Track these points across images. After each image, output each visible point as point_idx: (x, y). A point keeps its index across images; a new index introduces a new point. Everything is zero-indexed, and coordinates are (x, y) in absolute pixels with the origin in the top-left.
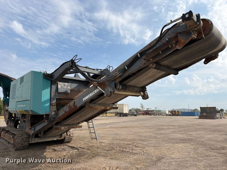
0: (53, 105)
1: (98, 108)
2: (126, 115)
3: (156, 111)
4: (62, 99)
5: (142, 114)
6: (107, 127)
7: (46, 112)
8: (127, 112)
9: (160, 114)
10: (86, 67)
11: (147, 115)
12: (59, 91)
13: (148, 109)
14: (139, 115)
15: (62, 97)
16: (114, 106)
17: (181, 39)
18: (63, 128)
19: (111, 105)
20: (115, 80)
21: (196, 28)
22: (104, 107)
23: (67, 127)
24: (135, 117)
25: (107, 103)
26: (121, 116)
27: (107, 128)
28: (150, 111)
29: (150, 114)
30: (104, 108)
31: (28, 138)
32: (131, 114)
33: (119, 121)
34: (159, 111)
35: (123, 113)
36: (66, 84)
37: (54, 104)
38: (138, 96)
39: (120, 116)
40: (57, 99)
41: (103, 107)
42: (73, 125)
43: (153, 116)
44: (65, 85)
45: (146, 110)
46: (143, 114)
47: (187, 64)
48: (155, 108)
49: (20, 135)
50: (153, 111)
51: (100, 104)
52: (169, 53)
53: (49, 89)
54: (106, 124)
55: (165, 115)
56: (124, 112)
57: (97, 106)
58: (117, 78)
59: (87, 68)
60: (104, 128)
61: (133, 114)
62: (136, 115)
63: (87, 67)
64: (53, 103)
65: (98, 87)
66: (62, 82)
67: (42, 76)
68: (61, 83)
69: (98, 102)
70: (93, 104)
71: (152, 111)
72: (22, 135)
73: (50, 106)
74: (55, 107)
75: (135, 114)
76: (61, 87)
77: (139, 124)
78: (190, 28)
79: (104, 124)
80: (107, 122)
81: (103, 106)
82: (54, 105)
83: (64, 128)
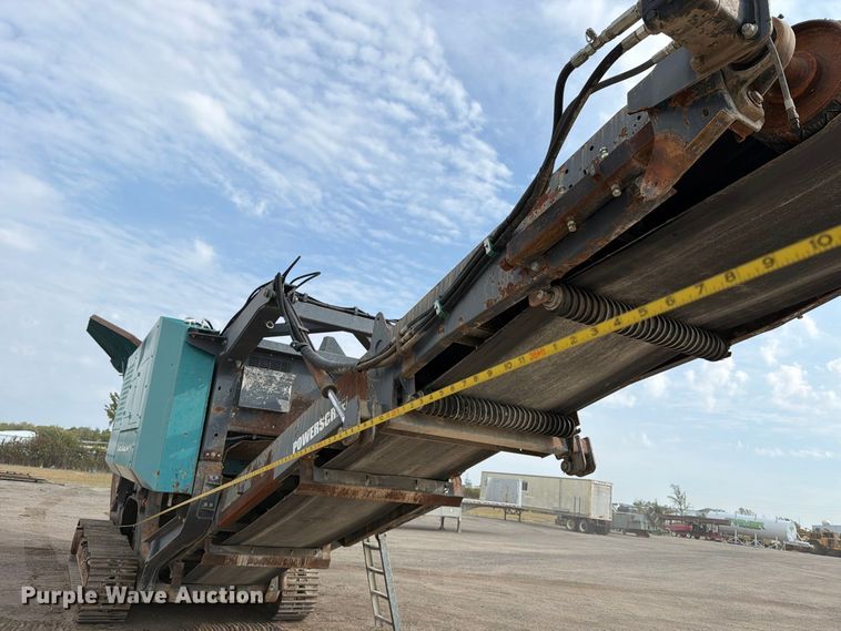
0: (209, 459)
1: (355, 493)
2: (599, 527)
3: (742, 524)
4: (254, 438)
5: (677, 532)
6: (493, 573)
7: (178, 484)
8: (608, 517)
9: (756, 541)
10: (351, 311)
11: (697, 538)
12: (243, 402)
13: (707, 510)
14: (660, 534)
15: (252, 426)
16: (440, 490)
17: (666, 138)
18: (243, 560)
19: (425, 486)
20: (396, 365)
21: (750, 71)
22: (390, 491)
23: (260, 558)
24: (642, 540)
25: (406, 473)
26: (580, 531)
27: (489, 577)
28: (711, 521)
29: (712, 537)
30: (388, 496)
31: (131, 578)
32: (625, 527)
33: (557, 552)
34: (756, 526)
35: (587, 519)
36: (278, 375)
37: (214, 454)
38: (543, 455)
39: (576, 530)
40: (230, 434)
41: (384, 492)
42: (289, 554)
43: (724, 546)
44: (270, 381)
45: (694, 515)
46: (682, 533)
47: (766, 302)
48: (742, 510)
49: (107, 565)
50: (726, 522)
51: (366, 475)
52: (620, 230)
53: (206, 389)
54: (500, 559)
55: (780, 547)
56: (594, 515)
57: (350, 485)
58: (406, 356)
59: (353, 314)
60: (479, 577)
61: (631, 527)
62: (645, 534)
63: (354, 309)
64: (210, 448)
65: (330, 395)
66: (261, 367)
67: (182, 337)
68: (256, 370)
69: (357, 466)
70: (332, 472)
71: (718, 522)
72: (113, 565)
73: (199, 460)
74: (219, 466)
75: (642, 528)
76: (256, 385)
77: (642, 576)
78: (709, 63)
79: (490, 555)
80: (507, 550)
81: (381, 486)
82: (216, 460)
83: (250, 561)
